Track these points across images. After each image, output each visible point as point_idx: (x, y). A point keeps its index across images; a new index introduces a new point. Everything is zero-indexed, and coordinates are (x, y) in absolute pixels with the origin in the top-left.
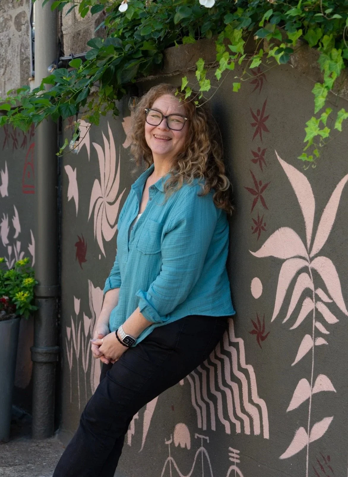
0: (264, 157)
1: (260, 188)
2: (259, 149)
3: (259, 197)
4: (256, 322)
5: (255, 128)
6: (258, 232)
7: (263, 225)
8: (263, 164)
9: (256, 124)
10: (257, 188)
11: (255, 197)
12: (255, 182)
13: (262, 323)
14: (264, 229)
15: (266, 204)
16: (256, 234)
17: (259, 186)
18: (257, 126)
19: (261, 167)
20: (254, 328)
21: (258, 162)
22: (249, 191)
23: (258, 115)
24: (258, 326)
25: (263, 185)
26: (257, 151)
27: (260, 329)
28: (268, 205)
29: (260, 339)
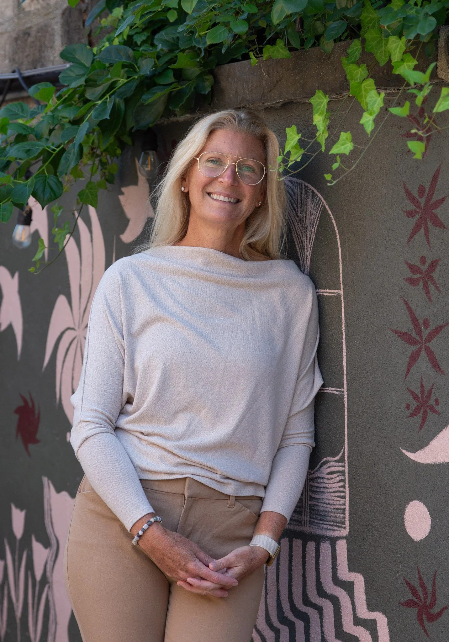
0: (435, 275)
1: (426, 333)
2: (423, 260)
3: (423, 350)
4: (416, 584)
5: (415, 220)
6: (420, 415)
7: (432, 402)
8: (432, 288)
9: (416, 212)
10: (419, 332)
11: (415, 348)
12: (415, 321)
13: (429, 588)
14: (434, 411)
15: (440, 363)
16: (418, 418)
17: (423, 328)
18: (418, 216)
19: (428, 293)
20: (412, 597)
21: (421, 283)
22: (400, 336)
23: (421, 196)
24: (420, 593)
25: (433, 326)
26: (418, 264)
27: (425, 599)
28: (443, 368)
29: (425, 619)
